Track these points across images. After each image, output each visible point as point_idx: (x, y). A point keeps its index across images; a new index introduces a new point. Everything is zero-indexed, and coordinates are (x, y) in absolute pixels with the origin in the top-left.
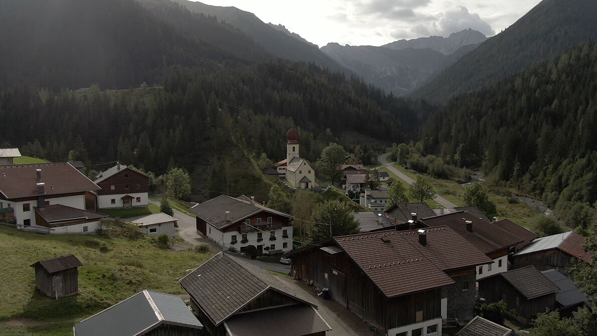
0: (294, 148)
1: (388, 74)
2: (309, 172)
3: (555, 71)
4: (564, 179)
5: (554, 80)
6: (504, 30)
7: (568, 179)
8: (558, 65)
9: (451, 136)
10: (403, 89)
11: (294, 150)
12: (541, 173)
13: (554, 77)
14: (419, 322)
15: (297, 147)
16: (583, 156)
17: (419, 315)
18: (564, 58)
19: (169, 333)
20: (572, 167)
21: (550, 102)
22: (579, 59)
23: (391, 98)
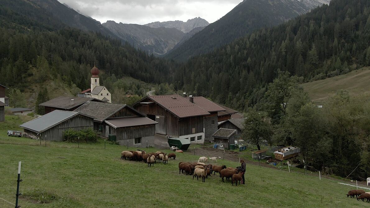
0: (96, 80)
1: (149, 43)
2: (108, 94)
3: (248, 43)
4: (254, 100)
5: (248, 47)
6: (219, 19)
7: (256, 100)
8: (250, 39)
9: (191, 80)
10: (158, 54)
11: (96, 82)
12: (243, 97)
13: (248, 46)
14: (194, 133)
15: (98, 79)
16: (264, 87)
17: (194, 130)
18: (253, 35)
19: (81, 120)
20: (259, 92)
21: (246, 60)
22: (261, 36)
23: (152, 57)
